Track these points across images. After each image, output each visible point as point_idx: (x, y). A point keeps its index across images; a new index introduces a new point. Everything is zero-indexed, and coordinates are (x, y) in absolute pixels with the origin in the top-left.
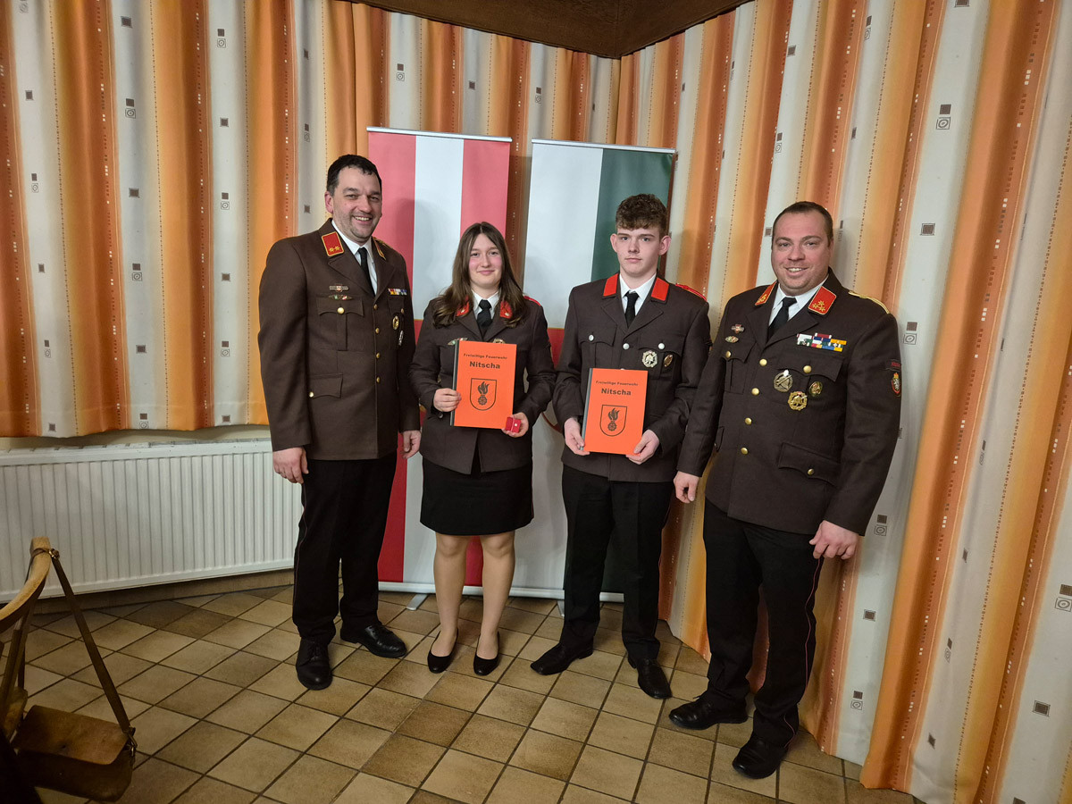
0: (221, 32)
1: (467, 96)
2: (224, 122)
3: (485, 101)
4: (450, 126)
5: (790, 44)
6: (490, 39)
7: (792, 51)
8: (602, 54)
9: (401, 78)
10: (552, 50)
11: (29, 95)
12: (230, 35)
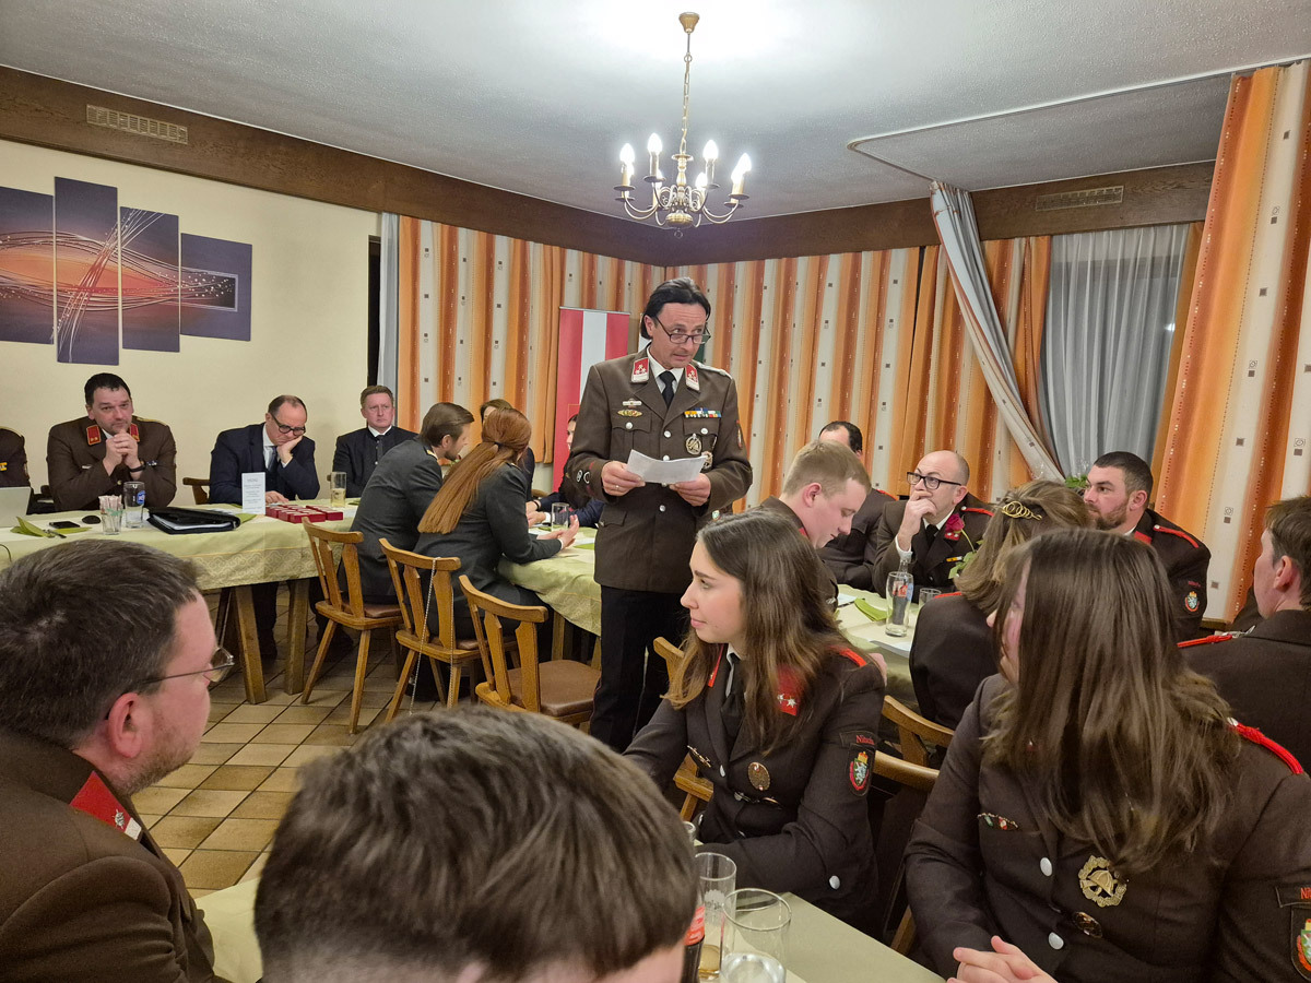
0: (500, 263)
1: (599, 286)
2: (499, 306)
3: (605, 291)
4: (591, 305)
5: (765, 285)
6: (609, 259)
7: (766, 288)
8: (657, 264)
9: (570, 280)
10: (634, 263)
11: (427, 296)
12: (505, 264)
